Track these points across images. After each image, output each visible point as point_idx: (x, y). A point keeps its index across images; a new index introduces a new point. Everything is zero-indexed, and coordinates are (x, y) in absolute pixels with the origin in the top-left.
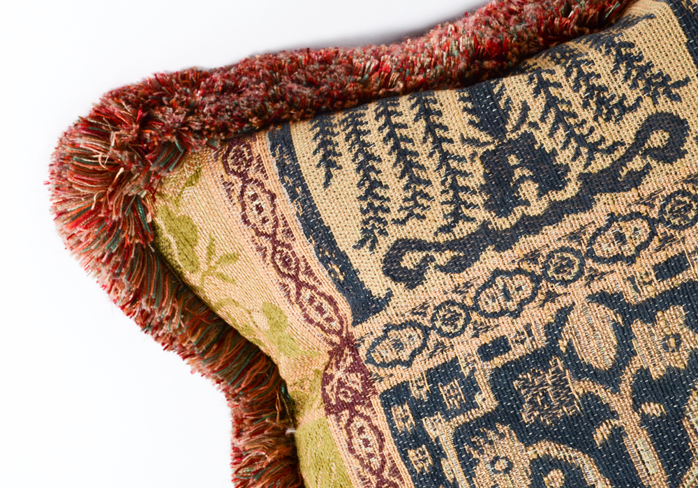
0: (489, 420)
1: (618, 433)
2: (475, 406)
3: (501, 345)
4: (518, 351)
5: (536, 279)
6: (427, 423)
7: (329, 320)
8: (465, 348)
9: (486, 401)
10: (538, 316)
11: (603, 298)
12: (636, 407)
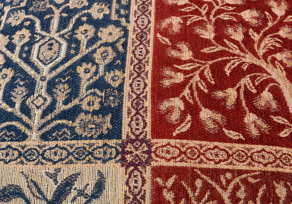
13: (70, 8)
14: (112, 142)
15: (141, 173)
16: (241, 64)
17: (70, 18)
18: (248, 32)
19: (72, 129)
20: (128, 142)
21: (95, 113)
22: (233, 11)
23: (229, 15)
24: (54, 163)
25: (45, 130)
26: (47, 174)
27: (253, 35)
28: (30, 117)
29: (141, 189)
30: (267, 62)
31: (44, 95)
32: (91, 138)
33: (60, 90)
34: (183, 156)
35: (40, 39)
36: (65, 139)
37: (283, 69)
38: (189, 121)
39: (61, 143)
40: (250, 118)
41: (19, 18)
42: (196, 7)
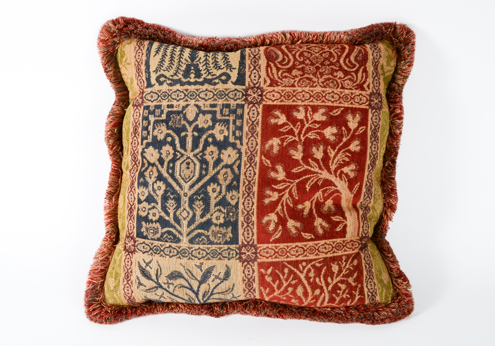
0: (162, 121)
1: (186, 136)
2: (161, 117)
3: (172, 106)
4: (175, 109)
5: (185, 95)
6: (150, 116)
7: (142, 86)
8: (165, 103)
9: (164, 117)
10: (182, 103)
11: (197, 106)
12: (192, 132)
13: (199, 127)
14: (233, 247)
15: (252, 266)
16: (318, 180)
17: (200, 137)
18: (327, 149)
19: (207, 237)
20: (243, 246)
21: (221, 225)
22: (319, 128)
23: (315, 133)
24: (199, 259)
25: (191, 236)
26: (196, 265)
27: (330, 152)
28: (180, 226)
29: (252, 276)
30: (336, 177)
31: (187, 209)
32: (220, 244)
33: (197, 206)
34: (276, 254)
35: (180, 157)
36: (204, 244)
37: (346, 180)
38: (280, 230)
39: (202, 246)
40: (318, 222)
41: (162, 132)
42: (292, 126)
